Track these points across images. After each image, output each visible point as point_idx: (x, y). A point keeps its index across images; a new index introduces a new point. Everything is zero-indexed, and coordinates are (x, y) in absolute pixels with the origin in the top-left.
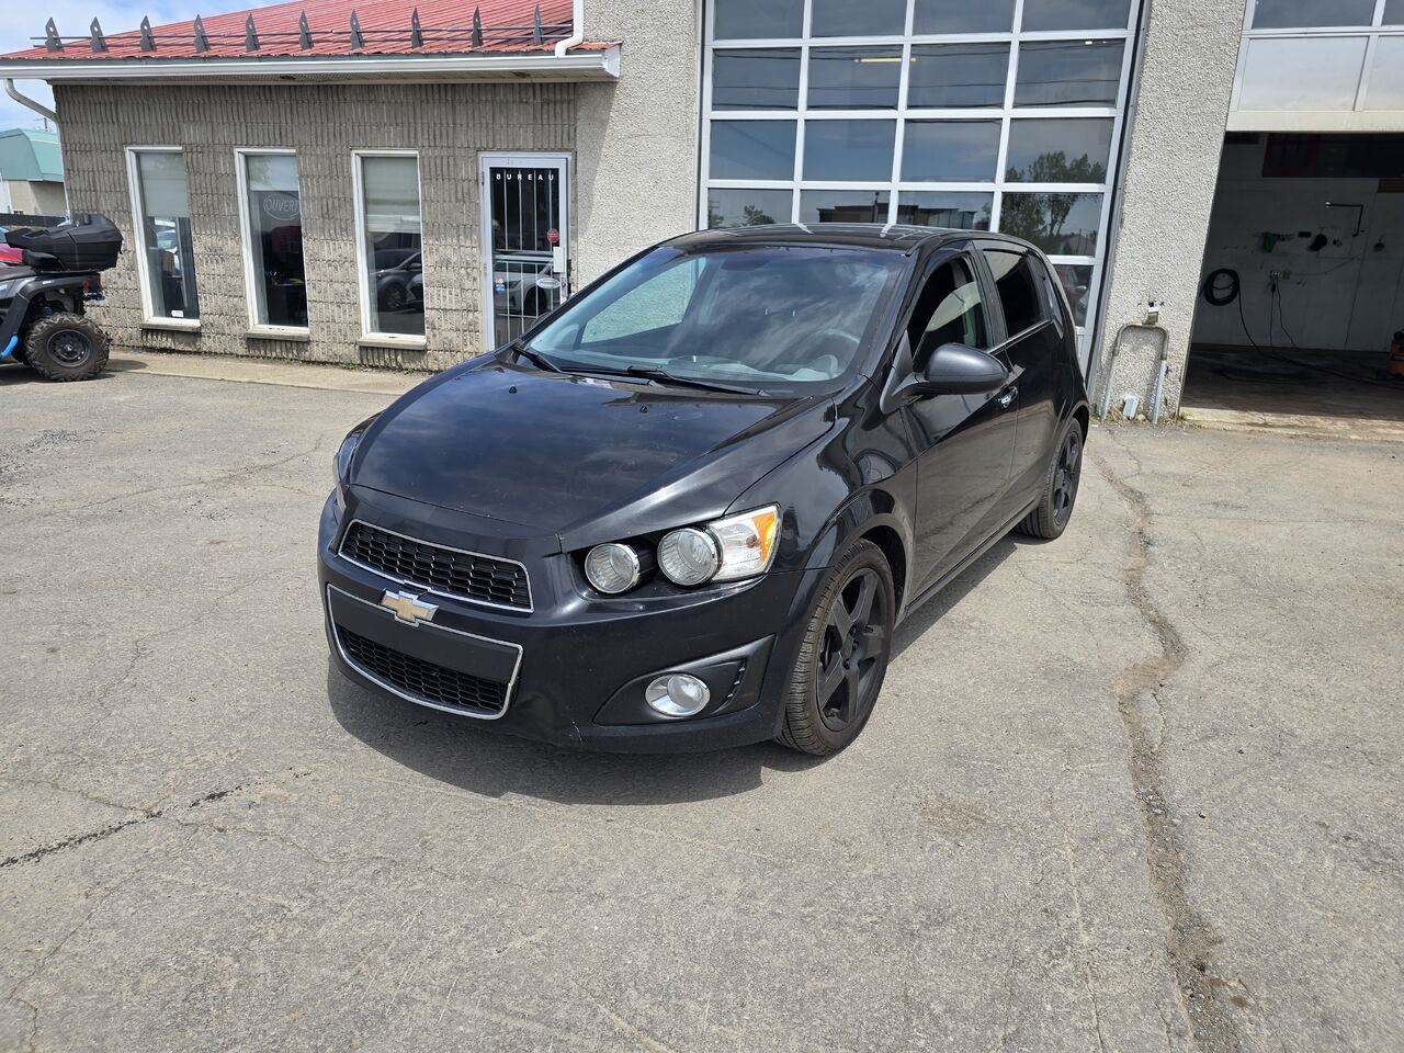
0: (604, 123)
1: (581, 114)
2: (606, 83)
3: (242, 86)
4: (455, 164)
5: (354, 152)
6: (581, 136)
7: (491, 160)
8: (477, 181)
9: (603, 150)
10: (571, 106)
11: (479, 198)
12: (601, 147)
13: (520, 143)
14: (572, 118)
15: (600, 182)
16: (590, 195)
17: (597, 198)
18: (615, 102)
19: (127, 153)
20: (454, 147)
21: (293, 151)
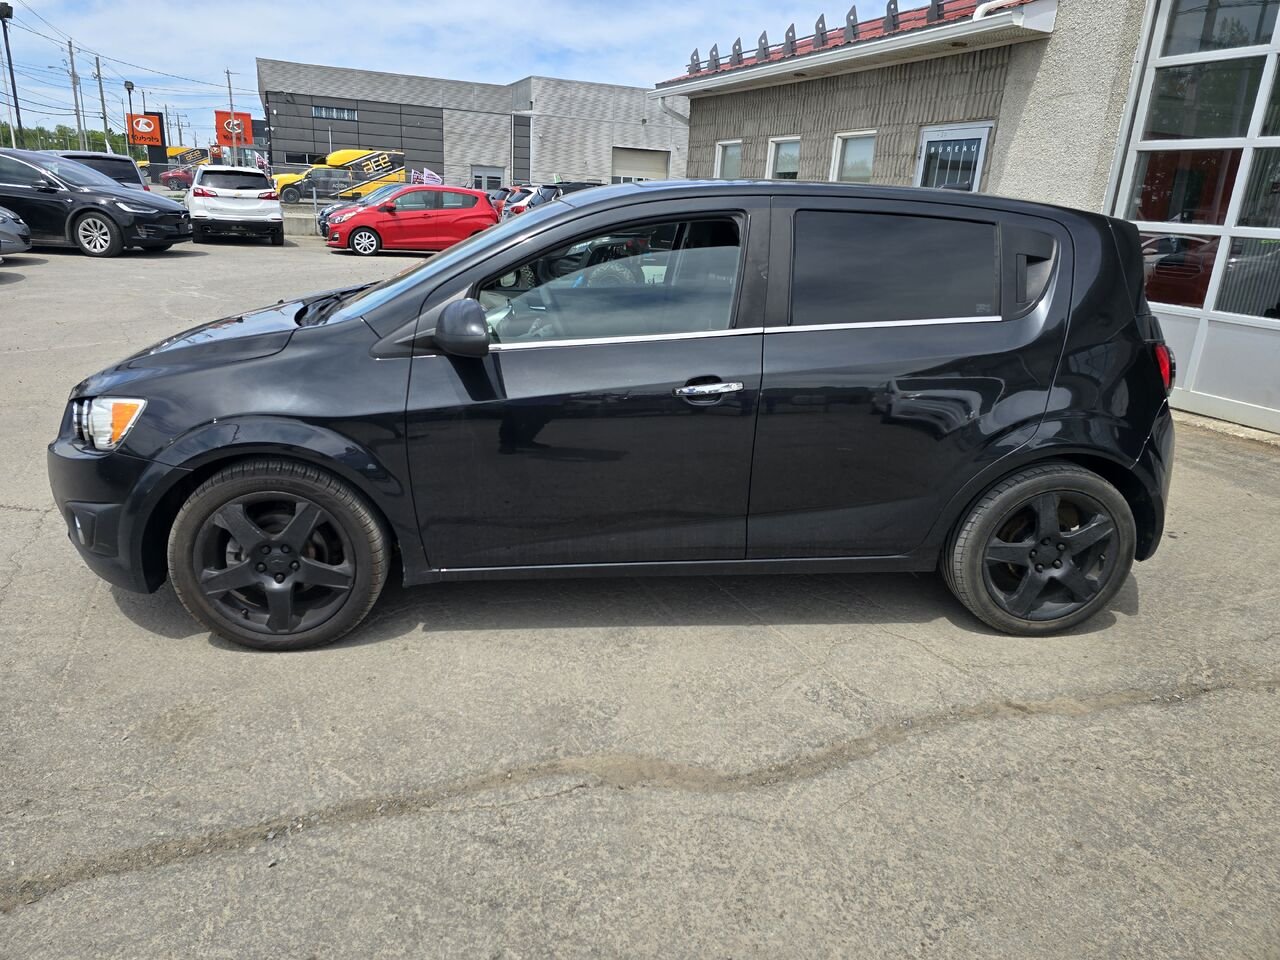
0: (1029, 85)
1: (1010, 78)
2: (1038, 41)
3: (780, 86)
4: (900, 141)
5: (838, 135)
6: (1006, 101)
7: (932, 134)
8: (915, 155)
9: (1023, 115)
10: (1004, 69)
11: (913, 172)
12: (1021, 112)
13: (956, 114)
14: (1002, 83)
15: (1013, 152)
16: (1001, 165)
17: (1008, 168)
18: (1044, 61)
19: (718, 147)
20: (902, 124)
21: (799, 138)
